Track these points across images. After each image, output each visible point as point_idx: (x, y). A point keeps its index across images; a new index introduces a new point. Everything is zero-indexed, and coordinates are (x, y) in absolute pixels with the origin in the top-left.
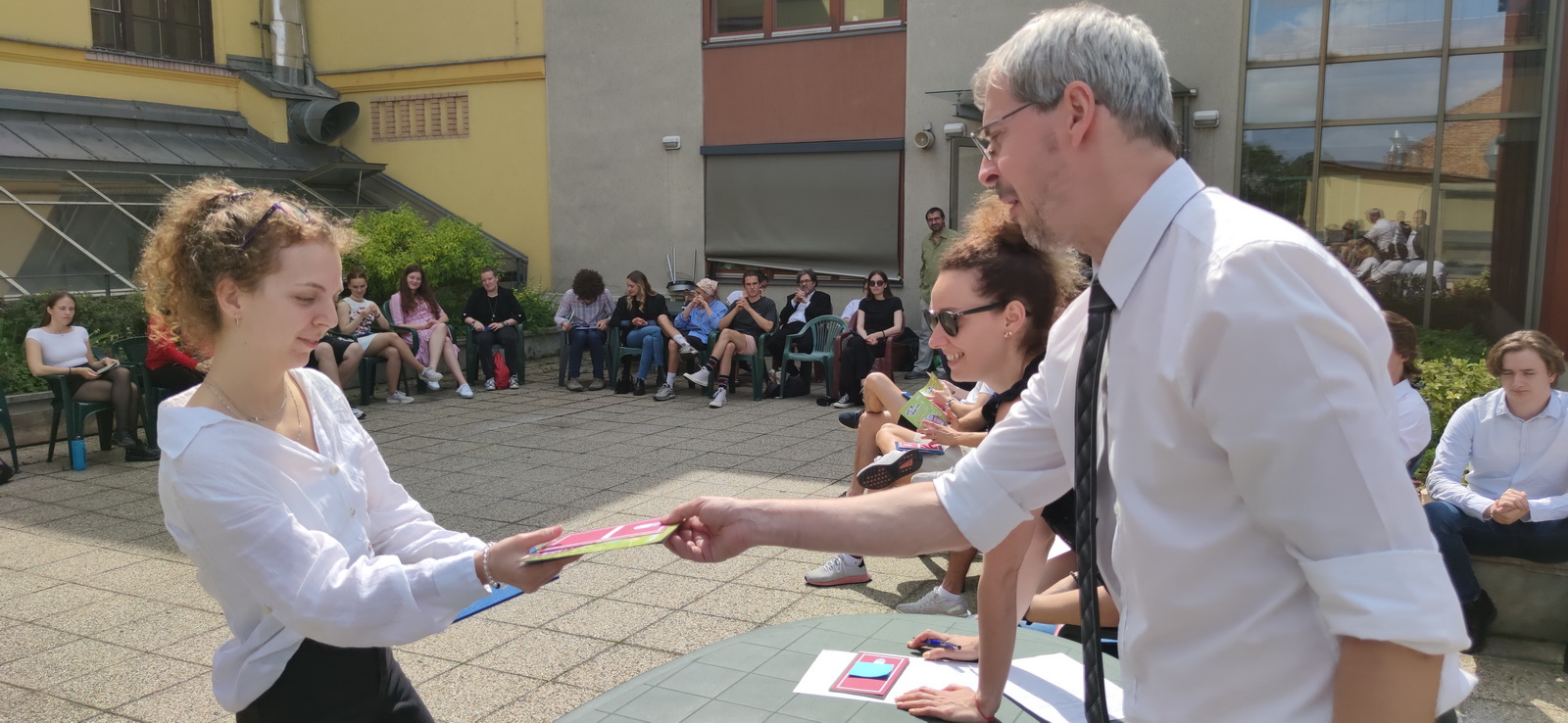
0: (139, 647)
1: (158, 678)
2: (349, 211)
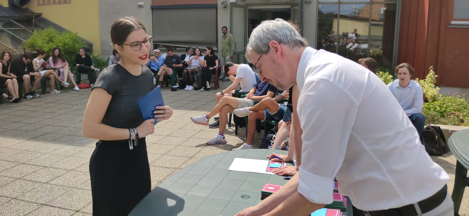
2: (30, 30)
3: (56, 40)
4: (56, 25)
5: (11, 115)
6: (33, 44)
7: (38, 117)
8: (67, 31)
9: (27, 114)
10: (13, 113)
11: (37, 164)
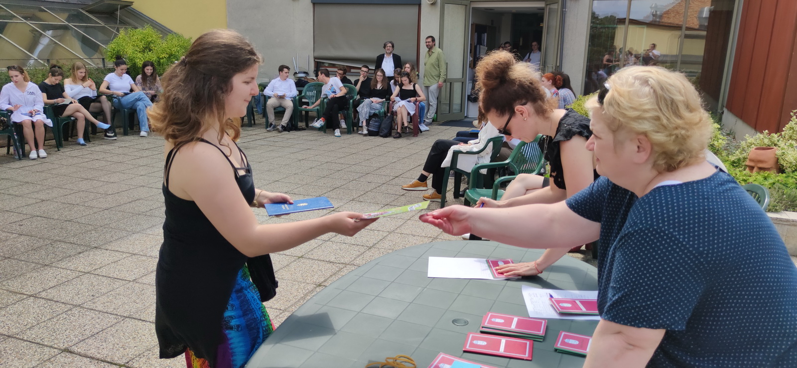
0: (41, 263)
1: (55, 278)
2: (113, 28)
3: (156, 48)
4: (157, 22)
5: (80, 167)
6: (118, 51)
7: (125, 172)
8: (175, 33)
9: (107, 167)
10: (84, 164)
11: (119, 249)
